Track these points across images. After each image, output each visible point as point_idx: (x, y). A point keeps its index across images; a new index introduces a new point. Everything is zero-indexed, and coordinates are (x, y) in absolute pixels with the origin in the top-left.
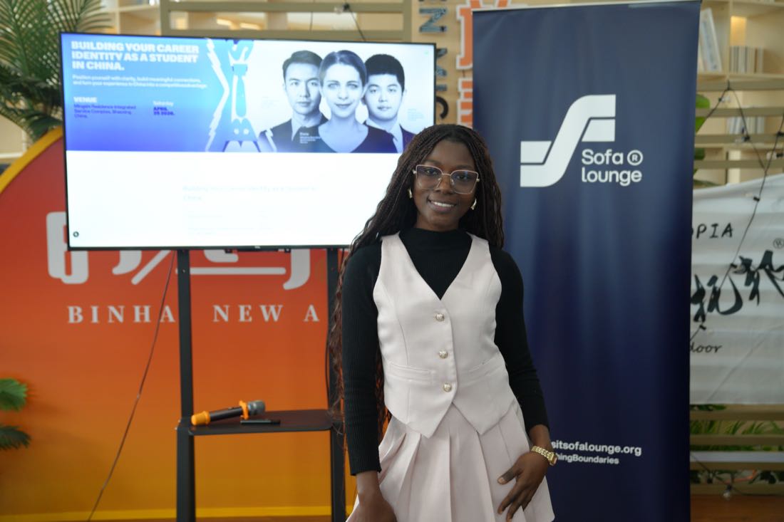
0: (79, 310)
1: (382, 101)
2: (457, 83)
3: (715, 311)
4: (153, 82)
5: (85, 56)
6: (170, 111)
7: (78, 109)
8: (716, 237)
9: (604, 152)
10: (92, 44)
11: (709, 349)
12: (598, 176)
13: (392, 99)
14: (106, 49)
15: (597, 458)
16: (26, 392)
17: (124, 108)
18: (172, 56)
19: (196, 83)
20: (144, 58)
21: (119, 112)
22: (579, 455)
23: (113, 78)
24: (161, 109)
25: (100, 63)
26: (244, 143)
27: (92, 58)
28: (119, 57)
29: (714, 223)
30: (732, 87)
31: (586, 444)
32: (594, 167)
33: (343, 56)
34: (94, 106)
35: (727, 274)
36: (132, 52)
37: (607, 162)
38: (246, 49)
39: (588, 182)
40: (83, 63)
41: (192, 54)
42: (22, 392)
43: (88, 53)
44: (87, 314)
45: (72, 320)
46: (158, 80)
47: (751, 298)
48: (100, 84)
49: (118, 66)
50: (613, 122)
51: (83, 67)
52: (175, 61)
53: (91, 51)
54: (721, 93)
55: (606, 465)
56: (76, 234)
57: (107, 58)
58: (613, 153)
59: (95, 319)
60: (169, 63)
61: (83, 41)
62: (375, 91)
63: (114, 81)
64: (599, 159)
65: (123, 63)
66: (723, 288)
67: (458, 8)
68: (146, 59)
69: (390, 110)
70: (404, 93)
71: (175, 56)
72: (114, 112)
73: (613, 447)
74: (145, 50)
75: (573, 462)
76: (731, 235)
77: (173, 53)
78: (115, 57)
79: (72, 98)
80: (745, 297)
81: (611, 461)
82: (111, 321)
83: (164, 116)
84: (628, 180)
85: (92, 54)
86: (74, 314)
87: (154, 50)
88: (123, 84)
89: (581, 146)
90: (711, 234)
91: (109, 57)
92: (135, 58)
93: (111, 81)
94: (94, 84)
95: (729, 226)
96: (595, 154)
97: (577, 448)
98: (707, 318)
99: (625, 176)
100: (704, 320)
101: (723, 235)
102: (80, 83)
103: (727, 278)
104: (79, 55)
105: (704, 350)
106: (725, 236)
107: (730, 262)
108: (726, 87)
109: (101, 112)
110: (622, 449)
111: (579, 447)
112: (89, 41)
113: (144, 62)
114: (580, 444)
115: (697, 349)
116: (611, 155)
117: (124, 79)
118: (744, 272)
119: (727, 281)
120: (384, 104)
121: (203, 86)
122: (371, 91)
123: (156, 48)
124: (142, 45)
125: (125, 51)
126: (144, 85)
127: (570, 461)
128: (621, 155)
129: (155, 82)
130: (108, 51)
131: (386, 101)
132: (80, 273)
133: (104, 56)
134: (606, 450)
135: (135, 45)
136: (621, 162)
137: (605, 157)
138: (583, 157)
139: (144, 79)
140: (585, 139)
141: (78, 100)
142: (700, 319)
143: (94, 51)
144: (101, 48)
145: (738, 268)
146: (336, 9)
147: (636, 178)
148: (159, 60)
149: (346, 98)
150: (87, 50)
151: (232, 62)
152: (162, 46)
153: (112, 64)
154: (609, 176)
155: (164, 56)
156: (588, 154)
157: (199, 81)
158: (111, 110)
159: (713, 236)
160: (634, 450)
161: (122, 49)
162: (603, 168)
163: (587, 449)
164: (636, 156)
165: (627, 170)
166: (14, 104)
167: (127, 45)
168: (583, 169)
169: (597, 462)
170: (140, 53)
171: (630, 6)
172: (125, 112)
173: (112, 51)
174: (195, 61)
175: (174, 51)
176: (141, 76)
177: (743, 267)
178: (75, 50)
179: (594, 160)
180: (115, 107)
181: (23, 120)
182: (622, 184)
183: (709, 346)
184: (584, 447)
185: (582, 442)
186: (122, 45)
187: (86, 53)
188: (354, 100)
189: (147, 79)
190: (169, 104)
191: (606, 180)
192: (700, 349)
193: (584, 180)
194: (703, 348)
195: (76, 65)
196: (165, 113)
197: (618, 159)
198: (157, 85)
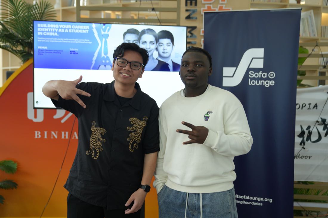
0: (39, 133)
1: (164, 50)
2: (201, 41)
3: (309, 141)
4: (70, 41)
5: (43, 30)
6: (76, 52)
7: (39, 51)
8: (310, 109)
9: (258, 72)
10: (46, 25)
11: (306, 157)
12: (256, 82)
13: (168, 49)
14: (51, 27)
15: (253, 203)
16: (17, 166)
17: (58, 51)
18: (78, 30)
19: (87, 41)
20: (66, 31)
21: (56, 53)
22: (245, 201)
23: (54, 39)
24: (73, 51)
25: (49, 33)
26: (107, 66)
27: (45, 31)
28: (57, 30)
29: (309, 103)
30: (318, 44)
31: (249, 196)
32: (254, 79)
33: (148, 31)
34: (46, 50)
35: (315, 125)
36: (62, 28)
37: (260, 77)
38: (108, 28)
39: (251, 85)
40: (42, 33)
41: (86, 29)
42: (15, 166)
43: (44, 28)
44: (43, 134)
45: (36, 137)
46: (72, 40)
47: (326, 135)
48: (49, 41)
49: (56, 34)
50: (262, 60)
51: (42, 34)
52: (79, 32)
53: (45, 28)
54: (314, 47)
55: (257, 206)
56: (37, 102)
57: (52, 31)
58: (262, 73)
59: (46, 137)
60: (77, 33)
61: (42, 24)
62: (161, 45)
63: (55, 40)
64: (256, 75)
65: (58, 33)
66: (313, 131)
67: (202, 9)
68: (67, 31)
69: (167, 54)
70: (174, 47)
71: (79, 30)
72: (54, 53)
73: (260, 198)
74: (67, 28)
75: (243, 204)
76: (317, 108)
77: (78, 29)
78: (55, 30)
79: (37, 47)
80: (323, 135)
81: (259, 204)
82: (52, 138)
83: (74, 55)
84: (269, 84)
85: (46, 29)
86: (37, 134)
87: (71, 28)
88: (58, 41)
89: (249, 69)
90: (308, 108)
91: (53, 30)
92: (63, 31)
93: (53, 40)
94: (46, 41)
95: (316, 104)
96: (255, 73)
97: (244, 198)
98: (306, 144)
99: (267, 83)
100: (304, 145)
101: (313, 108)
102: (40, 41)
103: (315, 127)
104: (41, 29)
105: (304, 158)
106: (314, 109)
107: (316, 120)
108: (316, 45)
109: (49, 53)
110: (264, 199)
111: (245, 197)
112: (45, 24)
113: (67, 32)
114: (246, 196)
115: (301, 157)
116: (261, 74)
117: (58, 39)
118: (322, 125)
119: (315, 128)
120: (165, 51)
121: (90, 43)
122: (160, 46)
123: (72, 27)
124: (66, 26)
125: (59, 28)
126: (66, 42)
127: (241, 203)
128: (266, 74)
129: (71, 41)
130: (52, 28)
131: (166, 50)
132: (40, 118)
133: (51, 30)
134: (257, 199)
135: (63, 25)
136: (266, 77)
137: (259, 75)
138: (249, 74)
139: (66, 39)
140: (251, 67)
141: (40, 47)
142: (303, 144)
143: (47, 28)
144: (50, 27)
145: (320, 123)
146: (149, 10)
147: (272, 84)
148: (73, 32)
149: (149, 48)
150: (43, 27)
151: (103, 33)
152: (74, 26)
153: (54, 33)
154: (260, 82)
155: (75, 30)
156: (252, 73)
157: (88, 40)
158: (53, 52)
159: (309, 109)
160: (269, 200)
161: (58, 27)
162: (258, 79)
163: (249, 199)
164: (272, 75)
165: (268, 80)
166: (16, 48)
167: (60, 25)
168: (250, 80)
169: (253, 204)
170: (65, 29)
171: (271, 11)
172: (58, 53)
173: (54, 28)
174: (87, 32)
175: (79, 28)
176: (65, 38)
177: (322, 122)
178: (39, 27)
179: (254, 76)
180: (54, 51)
181: (19, 54)
182: (266, 86)
183: (306, 156)
184: (247, 198)
185: (247, 195)
186: (58, 25)
187: (43, 29)
188: (152, 49)
189: (67, 39)
190: (76, 50)
191: (259, 84)
192: (302, 157)
193: (250, 84)
194: (304, 157)
195: (39, 33)
196: (75, 54)
197: (264, 75)
198: (72, 42)
